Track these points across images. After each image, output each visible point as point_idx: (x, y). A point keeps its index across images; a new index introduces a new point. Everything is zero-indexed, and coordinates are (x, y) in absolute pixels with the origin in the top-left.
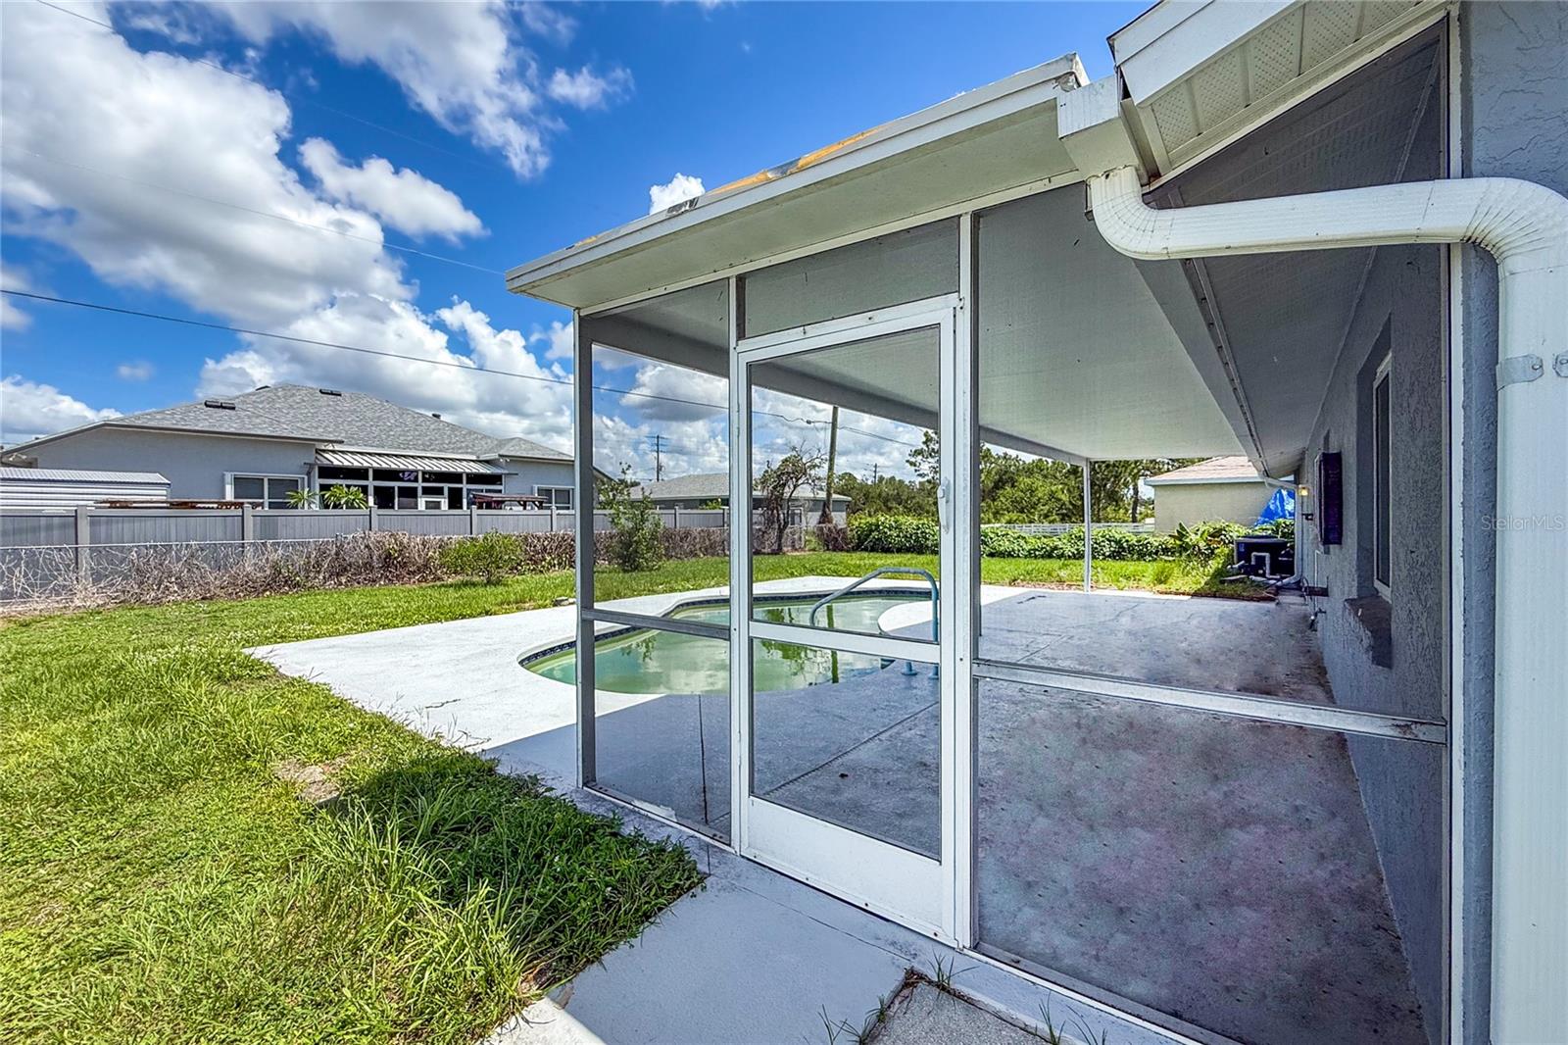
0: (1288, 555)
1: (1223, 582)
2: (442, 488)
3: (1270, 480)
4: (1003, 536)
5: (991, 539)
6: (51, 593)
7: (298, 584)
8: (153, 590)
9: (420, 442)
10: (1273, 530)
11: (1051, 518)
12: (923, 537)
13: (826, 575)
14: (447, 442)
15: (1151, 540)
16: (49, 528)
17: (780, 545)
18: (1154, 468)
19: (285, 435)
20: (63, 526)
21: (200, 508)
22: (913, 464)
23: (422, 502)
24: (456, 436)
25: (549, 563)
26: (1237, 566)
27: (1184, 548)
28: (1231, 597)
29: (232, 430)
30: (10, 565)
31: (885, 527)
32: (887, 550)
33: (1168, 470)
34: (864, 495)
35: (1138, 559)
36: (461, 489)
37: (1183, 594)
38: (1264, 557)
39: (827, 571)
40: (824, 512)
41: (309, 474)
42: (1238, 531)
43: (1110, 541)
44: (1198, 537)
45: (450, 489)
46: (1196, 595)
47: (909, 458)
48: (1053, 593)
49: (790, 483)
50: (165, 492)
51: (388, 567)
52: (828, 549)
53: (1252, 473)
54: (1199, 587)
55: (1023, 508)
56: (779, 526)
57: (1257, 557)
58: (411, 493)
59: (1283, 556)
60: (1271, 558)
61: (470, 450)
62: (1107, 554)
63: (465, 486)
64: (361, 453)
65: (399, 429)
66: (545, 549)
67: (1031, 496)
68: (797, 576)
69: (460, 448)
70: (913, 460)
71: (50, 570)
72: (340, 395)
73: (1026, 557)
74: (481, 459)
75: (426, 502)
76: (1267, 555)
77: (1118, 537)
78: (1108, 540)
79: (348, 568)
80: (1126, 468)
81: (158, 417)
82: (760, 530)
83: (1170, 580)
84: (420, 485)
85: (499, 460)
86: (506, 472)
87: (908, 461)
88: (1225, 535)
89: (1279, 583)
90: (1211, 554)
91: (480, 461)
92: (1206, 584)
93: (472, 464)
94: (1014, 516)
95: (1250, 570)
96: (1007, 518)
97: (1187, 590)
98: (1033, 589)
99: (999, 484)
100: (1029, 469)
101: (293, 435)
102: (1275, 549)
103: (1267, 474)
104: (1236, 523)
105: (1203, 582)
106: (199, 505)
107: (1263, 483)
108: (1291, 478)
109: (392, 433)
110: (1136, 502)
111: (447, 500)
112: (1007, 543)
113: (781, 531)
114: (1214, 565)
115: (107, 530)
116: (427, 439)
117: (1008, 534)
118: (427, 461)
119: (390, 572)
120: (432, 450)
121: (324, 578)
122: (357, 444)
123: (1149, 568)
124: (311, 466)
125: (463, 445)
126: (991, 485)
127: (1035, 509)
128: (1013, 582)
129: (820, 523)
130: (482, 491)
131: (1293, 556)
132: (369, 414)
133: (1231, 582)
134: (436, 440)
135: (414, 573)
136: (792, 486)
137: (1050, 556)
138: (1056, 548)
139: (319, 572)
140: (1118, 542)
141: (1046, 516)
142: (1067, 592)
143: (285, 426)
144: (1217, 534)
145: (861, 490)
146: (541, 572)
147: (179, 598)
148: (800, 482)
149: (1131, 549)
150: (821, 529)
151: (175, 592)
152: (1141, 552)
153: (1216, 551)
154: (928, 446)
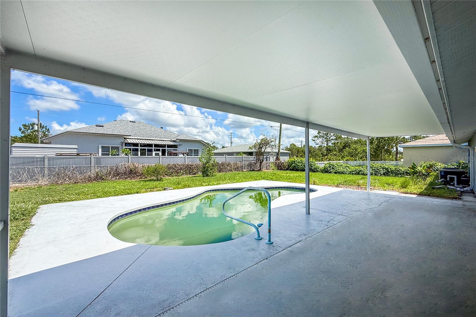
0: (466, 177)
1: (433, 188)
2: (160, 149)
3: (456, 145)
4: (340, 166)
5: (336, 167)
6: (33, 180)
7: (103, 179)
8: (61, 180)
9: (155, 135)
10: (457, 165)
11: (363, 159)
12: (310, 166)
13: (268, 180)
14: (163, 135)
15: (401, 168)
16: (37, 161)
17: (260, 168)
18: (404, 140)
19: (115, 134)
20: (41, 161)
21: (80, 155)
22: (314, 140)
23: (154, 153)
24: (166, 133)
25: (182, 173)
26: (440, 181)
27: (415, 173)
28: (438, 196)
29: (101, 133)
30: (23, 172)
31: (297, 162)
32: (297, 170)
33: (410, 141)
34: (297, 151)
35: (395, 176)
36: (165, 149)
37: (414, 194)
38: (454, 178)
39: (269, 179)
40: (277, 157)
41: (122, 145)
42: (440, 166)
43: (383, 169)
44: (422, 168)
45: (162, 149)
46: (420, 194)
47: (312, 138)
48: (353, 191)
49: (264, 147)
50: (76, 151)
51: (131, 174)
52: (278, 169)
53: (448, 142)
54: (422, 190)
55: (352, 155)
56: (260, 161)
57: (450, 177)
58: (150, 151)
59: (463, 177)
60: (457, 178)
61: (169, 138)
62: (382, 173)
63: (166, 148)
64: (138, 139)
65: (149, 132)
66: (181, 168)
67: (356, 151)
68: (258, 180)
69: (166, 137)
70: (314, 139)
71: (34, 174)
72: (135, 122)
73: (349, 174)
74: (172, 140)
75: (155, 153)
76: (455, 177)
77: (387, 167)
78: (382, 168)
79: (119, 174)
80: (392, 141)
81: (82, 129)
82: (254, 163)
83: (408, 187)
84: (153, 148)
85: (176, 141)
86: (179, 144)
87: (312, 140)
88: (434, 167)
89: (462, 190)
90: (428, 175)
91: (172, 141)
92: (426, 189)
93: (169, 142)
94: (348, 158)
95: (446, 183)
96: (346, 159)
97: (416, 192)
98: (346, 189)
99: (344, 147)
100: (356, 142)
101: (118, 134)
102: (459, 174)
103: (455, 142)
104: (439, 162)
105: (424, 188)
106: (80, 154)
107: (453, 146)
108: (467, 144)
109: (147, 133)
110: (397, 153)
111: (161, 153)
112: (342, 168)
113: (261, 163)
114: (429, 180)
115: (53, 162)
116: (157, 134)
117: (342, 165)
118: (156, 141)
119: (131, 175)
120: (158, 138)
121: (112, 177)
122: (136, 136)
123: (399, 180)
124: (122, 143)
125: (167, 136)
126: (341, 147)
127: (357, 156)
128: (337, 186)
129: (276, 160)
130: (171, 150)
131: (469, 177)
132: (142, 128)
133: (438, 188)
134: (160, 135)
135: (138, 176)
136: (265, 148)
137: (358, 174)
138: (361, 171)
139: (110, 175)
140: (387, 169)
141: (361, 158)
142: (360, 191)
143: (116, 131)
144: (431, 166)
145: (296, 149)
146: (179, 176)
147: (68, 183)
148: (267, 147)
149: (392, 172)
150: (276, 162)
151: (67, 181)
152: (397, 173)
153: (430, 174)
154: (319, 134)
